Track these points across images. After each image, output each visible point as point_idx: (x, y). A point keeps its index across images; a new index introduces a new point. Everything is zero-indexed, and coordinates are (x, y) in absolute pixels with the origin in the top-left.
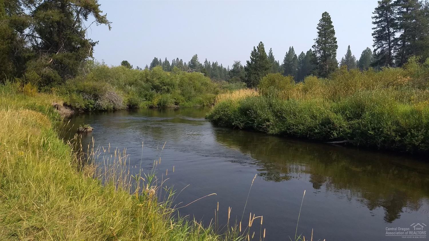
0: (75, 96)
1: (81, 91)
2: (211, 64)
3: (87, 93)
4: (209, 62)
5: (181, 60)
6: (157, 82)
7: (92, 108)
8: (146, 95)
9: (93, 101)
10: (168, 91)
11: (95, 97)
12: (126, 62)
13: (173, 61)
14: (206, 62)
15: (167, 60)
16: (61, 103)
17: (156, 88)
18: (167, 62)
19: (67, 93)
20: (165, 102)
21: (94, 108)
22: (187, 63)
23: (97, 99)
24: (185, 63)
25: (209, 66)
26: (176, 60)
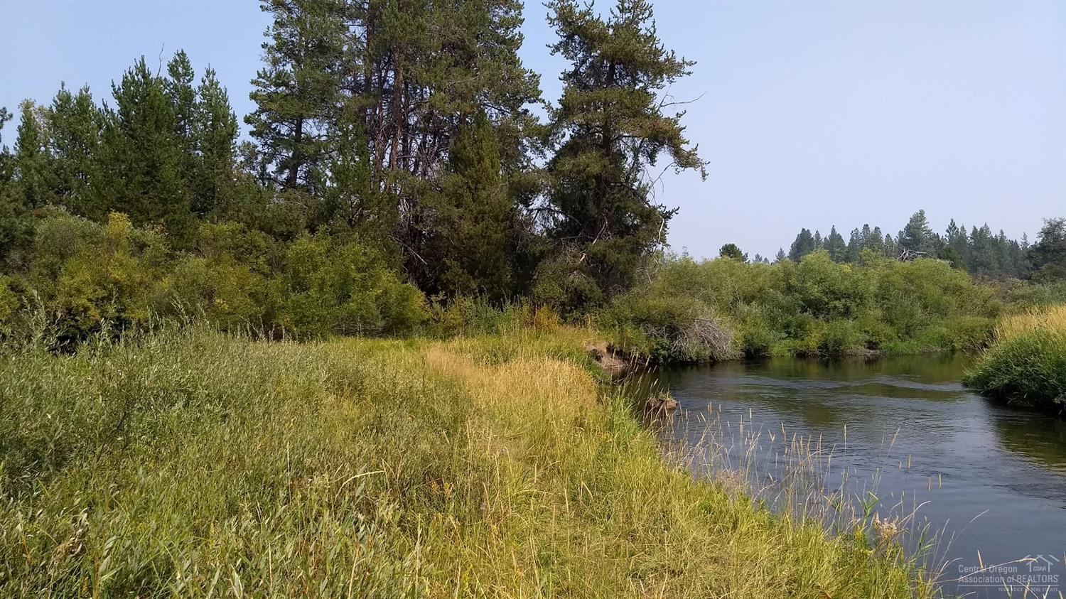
0: (629, 331)
1: (642, 321)
2: (969, 233)
3: (653, 323)
4: (963, 228)
5: (877, 229)
6: (815, 291)
7: (664, 357)
8: (787, 326)
9: (666, 341)
10: (846, 312)
11: (672, 333)
12: (733, 246)
13: (855, 233)
14: (952, 226)
15: (838, 232)
16: (602, 347)
17: (815, 307)
18: (835, 238)
19: (614, 326)
20: (838, 343)
21: (670, 356)
22: (894, 236)
23: (676, 336)
24: (888, 236)
25: (962, 238)
26: (861, 231)
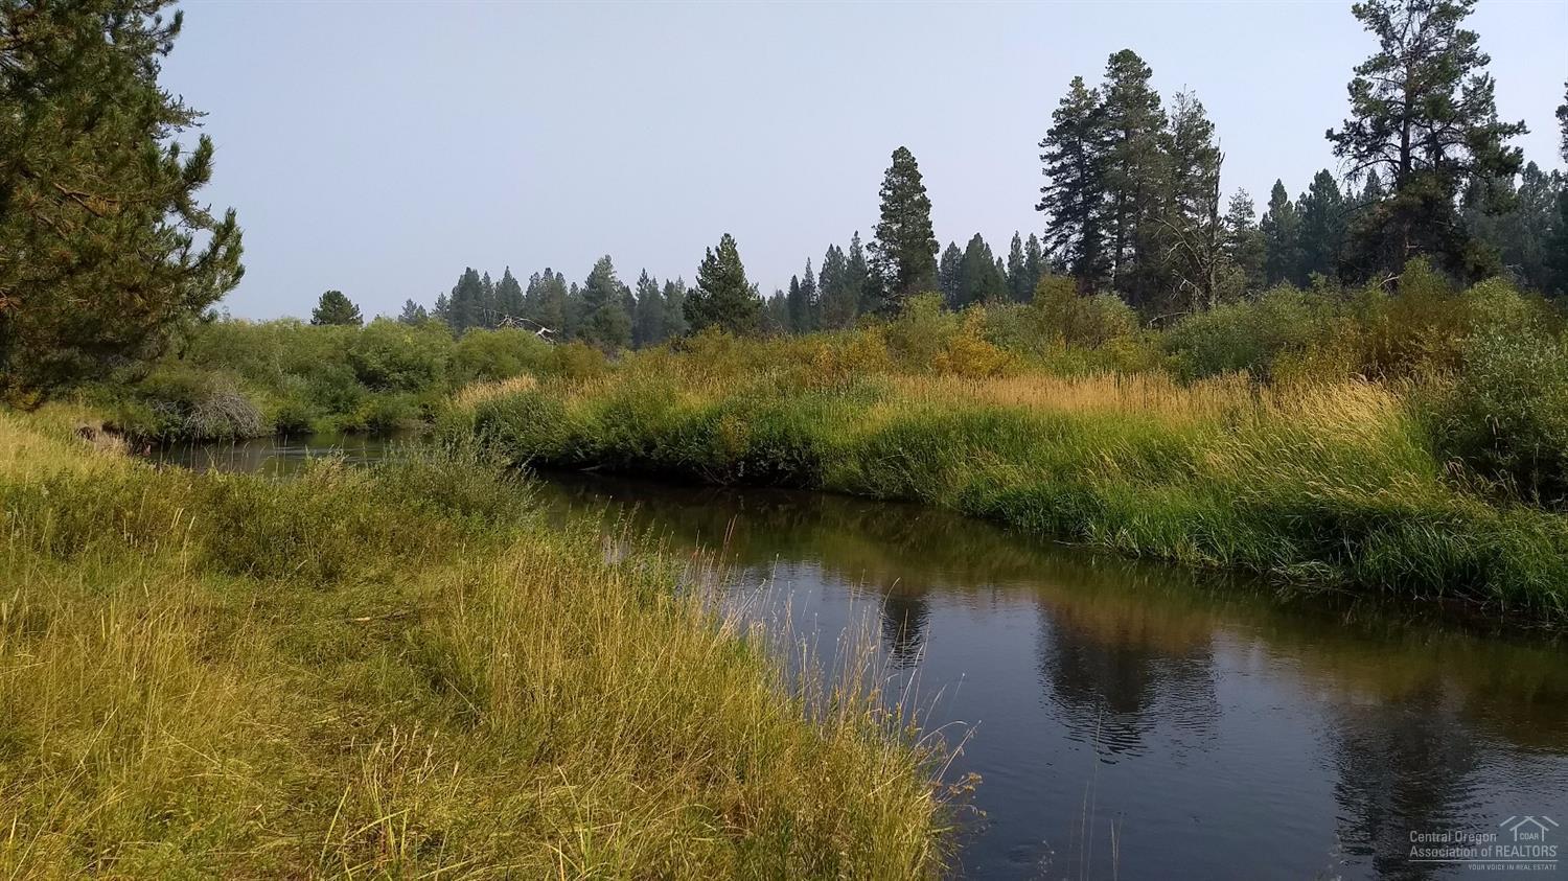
0: (131, 407)
1: (148, 395)
2: (661, 288)
3: (163, 398)
4: (654, 281)
5: (559, 275)
11: (185, 407)
13: (534, 279)
14: (644, 279)
15: (513, 275)
18: (509, 282)
19: (113, 401)
25: (654, 292)
26: (542, 276)
